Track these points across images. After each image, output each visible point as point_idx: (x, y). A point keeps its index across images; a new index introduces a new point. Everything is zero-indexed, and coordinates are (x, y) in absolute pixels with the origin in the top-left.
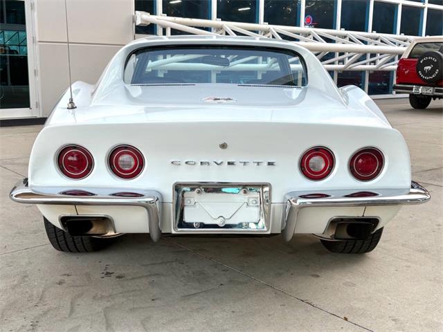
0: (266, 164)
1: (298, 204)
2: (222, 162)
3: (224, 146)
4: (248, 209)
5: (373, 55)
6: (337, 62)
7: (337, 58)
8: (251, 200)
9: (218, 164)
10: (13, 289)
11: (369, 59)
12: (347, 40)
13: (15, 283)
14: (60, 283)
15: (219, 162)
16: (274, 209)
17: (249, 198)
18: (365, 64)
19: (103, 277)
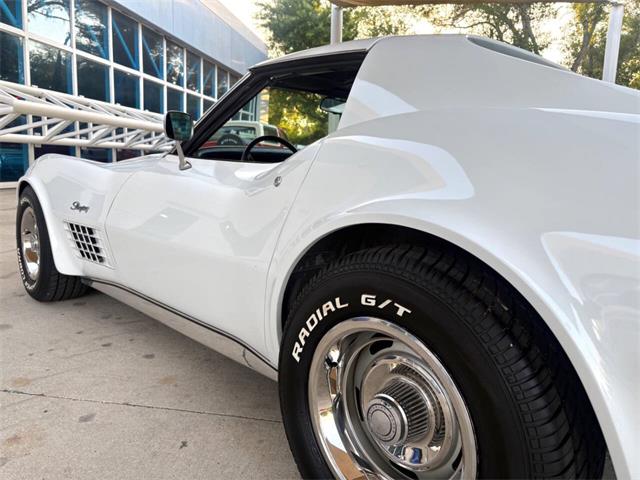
5: (83, 126)
6: (31, 130)
7: (31, 125)
11: (78, 131)
12: (43, 100)
18: (73, 137)
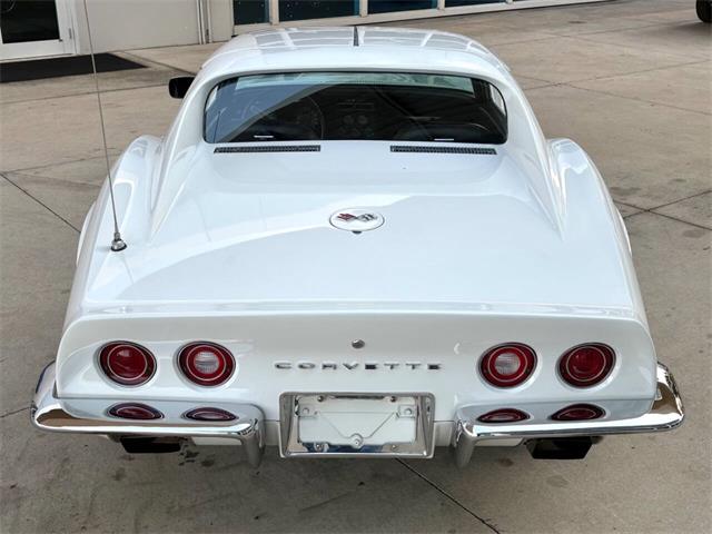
0: (426, 367)
1: (474, 435)
2: (357, 365)
3: (359, 345)
4: (399, 421)
8: (402, 410)
9: (350, 368)
10: (48, 488)
13: (51, 475)
14: (118, 477)
15: (352, 364)
16: (438, 430)
17: (399, 408)
19: (182, 464)
